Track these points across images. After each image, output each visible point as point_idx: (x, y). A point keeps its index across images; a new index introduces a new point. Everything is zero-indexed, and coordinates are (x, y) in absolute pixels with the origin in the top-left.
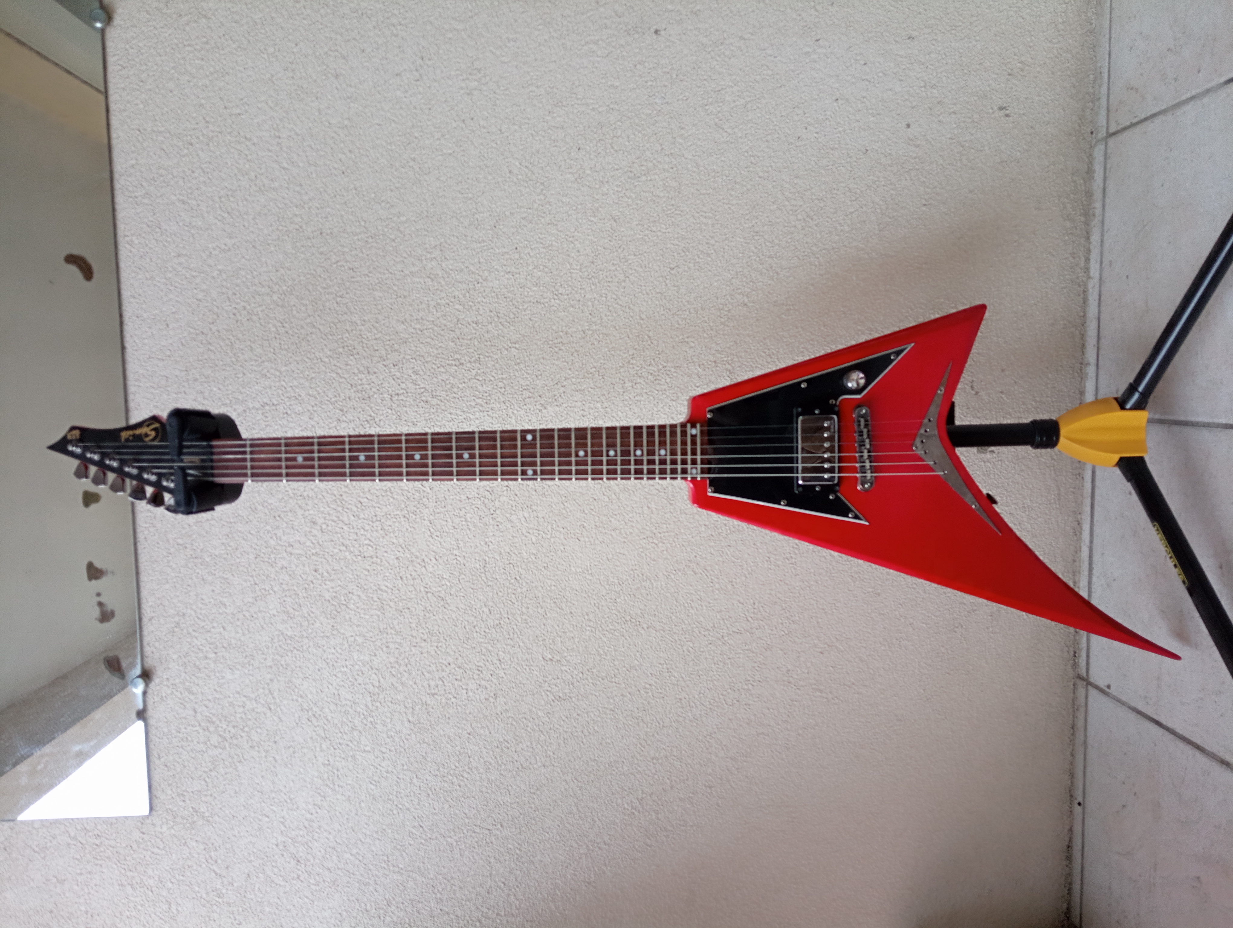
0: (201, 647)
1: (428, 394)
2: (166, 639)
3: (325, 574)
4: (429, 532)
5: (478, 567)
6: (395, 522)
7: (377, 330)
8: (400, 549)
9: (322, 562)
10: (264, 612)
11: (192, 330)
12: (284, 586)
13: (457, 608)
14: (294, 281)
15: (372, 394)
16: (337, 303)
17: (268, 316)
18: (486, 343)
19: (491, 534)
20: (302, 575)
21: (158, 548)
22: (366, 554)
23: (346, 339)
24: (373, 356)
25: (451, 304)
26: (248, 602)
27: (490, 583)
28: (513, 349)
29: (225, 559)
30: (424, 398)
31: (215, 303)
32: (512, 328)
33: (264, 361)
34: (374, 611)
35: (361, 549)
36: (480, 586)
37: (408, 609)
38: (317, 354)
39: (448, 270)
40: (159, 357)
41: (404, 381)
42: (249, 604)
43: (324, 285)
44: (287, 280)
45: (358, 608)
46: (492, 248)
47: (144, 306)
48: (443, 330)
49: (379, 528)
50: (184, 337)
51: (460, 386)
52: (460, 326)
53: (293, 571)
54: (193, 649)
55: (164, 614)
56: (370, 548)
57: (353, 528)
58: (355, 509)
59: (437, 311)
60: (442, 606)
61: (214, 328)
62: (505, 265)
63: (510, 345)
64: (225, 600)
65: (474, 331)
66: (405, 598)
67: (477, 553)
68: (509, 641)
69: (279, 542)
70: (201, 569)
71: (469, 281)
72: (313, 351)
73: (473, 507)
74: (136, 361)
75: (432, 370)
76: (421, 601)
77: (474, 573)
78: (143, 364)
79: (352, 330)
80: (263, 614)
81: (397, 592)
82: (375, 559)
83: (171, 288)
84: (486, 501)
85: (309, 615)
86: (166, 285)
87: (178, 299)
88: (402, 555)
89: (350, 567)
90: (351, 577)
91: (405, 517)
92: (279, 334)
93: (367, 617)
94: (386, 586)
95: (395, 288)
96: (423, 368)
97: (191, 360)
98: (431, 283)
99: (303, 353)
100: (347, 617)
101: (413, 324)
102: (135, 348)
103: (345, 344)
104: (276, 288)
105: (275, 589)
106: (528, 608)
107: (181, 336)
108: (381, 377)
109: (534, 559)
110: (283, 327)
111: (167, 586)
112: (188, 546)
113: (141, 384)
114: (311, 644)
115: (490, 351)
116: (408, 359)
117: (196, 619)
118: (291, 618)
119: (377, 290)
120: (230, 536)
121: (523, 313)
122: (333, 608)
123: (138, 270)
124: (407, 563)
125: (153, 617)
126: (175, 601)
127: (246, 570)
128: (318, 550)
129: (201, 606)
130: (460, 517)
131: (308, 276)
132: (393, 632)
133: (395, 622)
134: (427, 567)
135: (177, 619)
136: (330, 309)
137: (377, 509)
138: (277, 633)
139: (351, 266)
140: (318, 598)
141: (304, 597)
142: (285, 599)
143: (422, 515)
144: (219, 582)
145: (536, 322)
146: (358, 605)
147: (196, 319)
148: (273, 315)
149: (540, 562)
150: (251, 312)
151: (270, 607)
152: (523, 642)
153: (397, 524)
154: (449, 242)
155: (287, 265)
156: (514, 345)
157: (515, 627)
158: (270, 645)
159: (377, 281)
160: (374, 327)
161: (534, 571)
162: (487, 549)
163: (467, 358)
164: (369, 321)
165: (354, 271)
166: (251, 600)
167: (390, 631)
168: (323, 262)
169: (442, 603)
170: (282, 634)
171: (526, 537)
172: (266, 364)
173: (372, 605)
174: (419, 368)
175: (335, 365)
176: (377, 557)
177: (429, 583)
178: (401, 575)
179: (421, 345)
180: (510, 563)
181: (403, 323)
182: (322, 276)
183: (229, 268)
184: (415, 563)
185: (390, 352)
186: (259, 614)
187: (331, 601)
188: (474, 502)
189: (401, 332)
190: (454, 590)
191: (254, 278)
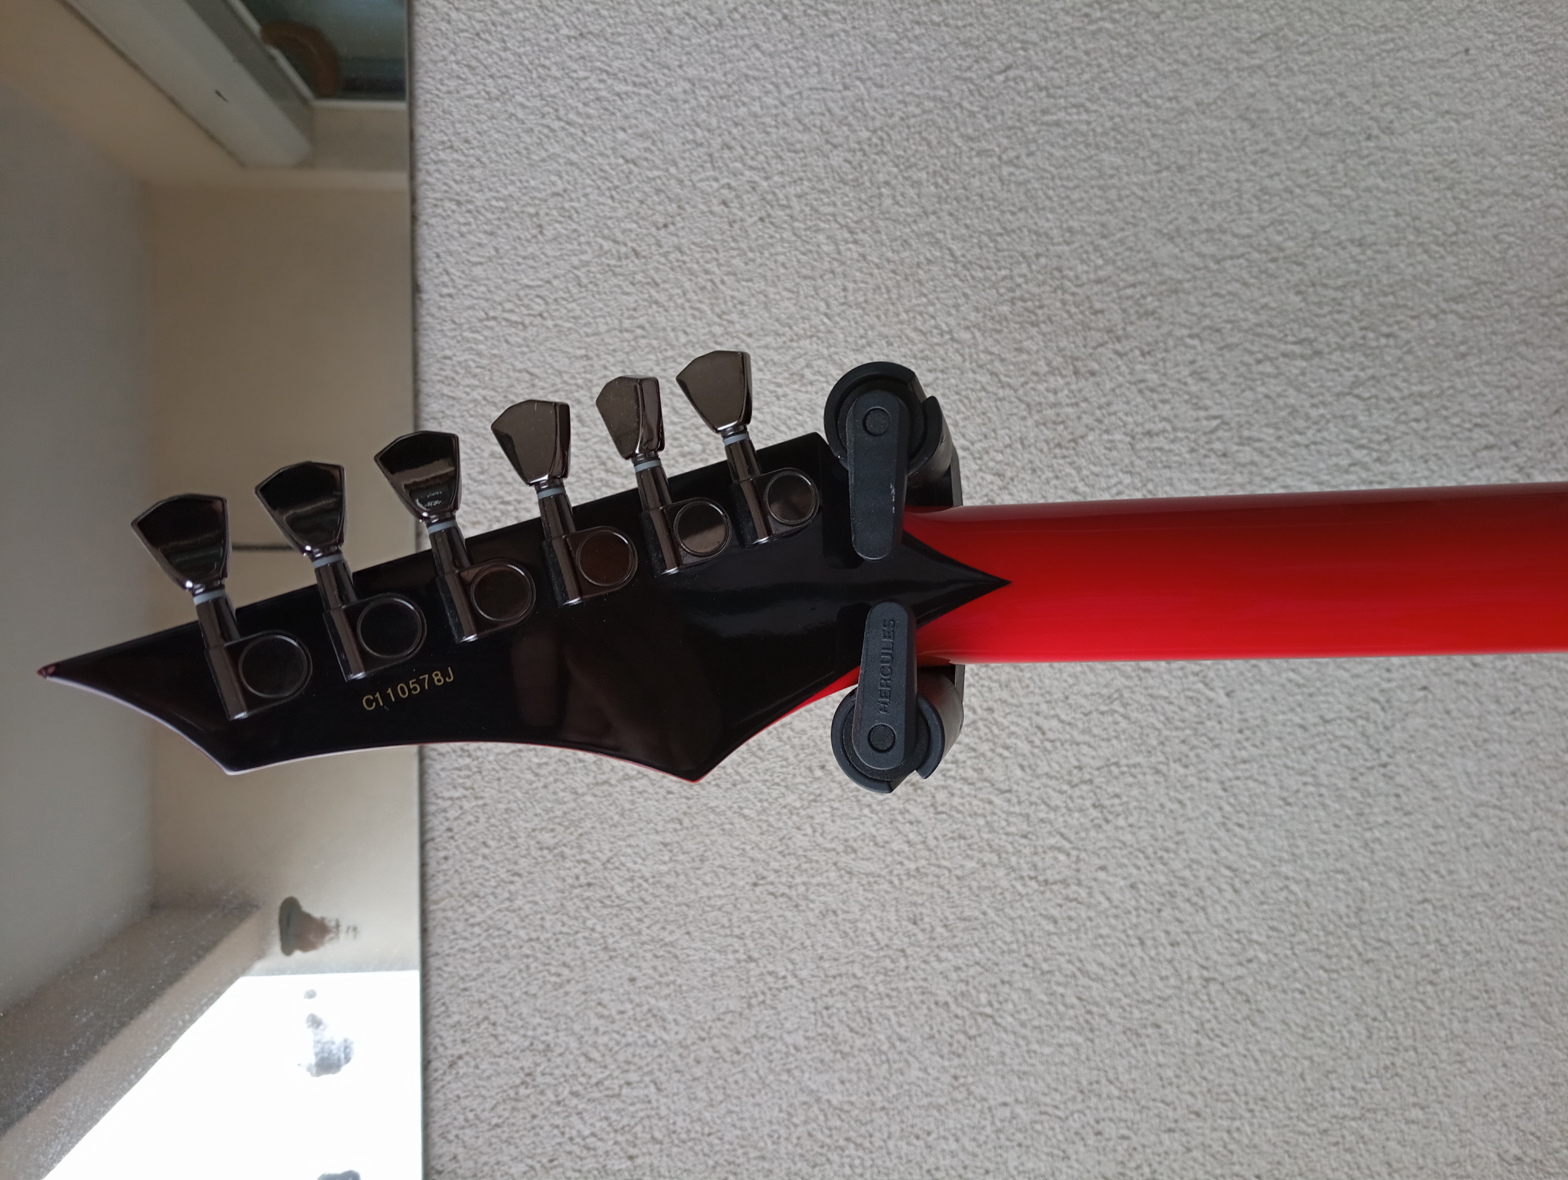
0: (591, 1141)
1: (1228, 434)
2: (495, 1121)
3: (940, 930)
4: (1218, 815)
5: (1343, 910)
6: (1130, 785)
7: (1102, 256)
8: (1142, 862)
9: (932, 896)
10: (770, 1038)
11: (607, 245)
12: (826, 965)
13: (1284, 1022)
14: (891, 116)
15: (1081, 430)
16: (1001, 180)
17: (815, 210)
18: (1382, 299)
19: (1380, 820)
20: (879, 934)
21: (485, 857)
22: (1050, 875)
23: (1020, 280)
24: (1090, 329)
25: (1298, 191)
26: (728, 1012)
27: (1370, 955)
28: (1451, 317)
29: (668, 887)
30: (1217, 446)
31: (673, 170)
32: (1450, 259)
33: (799, 338)
34: (1068, 1034)
35: (1036, 859)
36: (1345, 962)
37: (1158, 1026)
38: (941, 320)
39: (1292, 100)
40: (514, 318)
41: (1168, 396)
42: (729, 1018)
43: (970, 131)
44: (872, 113)
45: (1023, 1025)
46: (1406, 48)
47: (477, 172)
48: (1274, 260)
49: (1088, 803)
50: (587, 264)
51: (1314, 413)
52: (1319, 250)
53: (854, 922)
54: (568, 1148)
55: (493, 1047)
56: (1062, 857)
57: (1020, 803)
58: (1024, 747)
59: (1261, 210)
60: (1247, 1018)
61: (669, 242)
62: (1437, 94)
63: (1444, 305)
64: (663, 1004)
65: (1353, 266)
66: (1148, 996)
67: (1342, 871)
68: (1417, 1113)
69: (820, 840)
70: (601, 919)
71: (1347, 132)
72: (931, 309)
73: (1336, 745)
74: (449, 326)
75: (1242, 369)
76: (1191, 1004)
77: (1331, 927)
78: (466, 334)
79: (1038, 256)
80: (768, 1044)
81: (1130, 979)
82: (1074, 888)
83: (556, 125)
84: (1371, 729)
85: (893, 1046)
86: (543, 116)
87: (573, 156)
88: (1146, 879)
89: (1008, 910)
90: (1008, 938)
91: (1158, 772)
92: (843, 263)
93: (1047, 1050)
94: (1101, 965)
95: (1155, 144)
96: (1219, 361)
97: (603, 328)
98: (1248, 134)
99: (904, 316)
100: (994, 1051)
101: (1197, 243)
102: (445, 291)
103: (1018, 293)
104: (840, 134)
105: (804, 974)
106: (1466, 1021)
107: (575, 261)
108: (1109, 385)
109: (1486, 888)
110: (855, 242)
111: (504, 968)
112: (567, 851)
113: (458, 393)
114: (895, 1128)
115: (1391, 320)
116: (1181, 339)
117: (582, 1059)
118: (844, 1055)
119: (1107, 148)
120: (686, 822)
121: (1480, 221)
122: (956, 1024)
123: (465, 72)
124: (1161, 899)
125: (460, 1057)
126: (525, 1011)
127: (725, 921)
128: (923, 862)
129: (595, 1022)
130: (1302, 773)
131: (929, 105)
132: (1116, 1093)
133: (1121, 1064)
134: (1210, 910)
135: (527, 1062)
136: (981, 196)
137: (1085, 749)
138: (803, 1098)
139: (1043, 82)
140: (917, 998)
141: (880, 997)
142: (830, 1001)
143: (1201, 767)
144: (649, 956)
145: (1510, 246)
146: (1023, 1016)
147: (621, 213)
148: (831, 209)
149: (1502, 896)
150: (770, 197)
151: (788, 1025)
152: (1452, 1115)
153: (1135, 792)
154: (1298, 25)
155: (873, 71)
156: (1455, 307)
157: (1432, 1073)
158: (783, 1132)
159: (1109, 124)
160: (1096, 249)
161: (1486, 920)
162: (1367, 861)
163: (1332, 338)
164: (1083, 230)
165: (1049, 96)
166: (733, 1005)
167: (1106, 1089)
168: (969, 68)
169: (1245, 1009)
170: (818, 1100)
171: (1469, 827)
172: (805, 343)
173: (1061, 1017)
174: (1208, 363)
175: (987, 352)
176: (1079, 883)
177: (1215, 957)
178: (1140, 932)
179: (1216, 301)
180: (1426, 900)
181: (1171, 239)
182: (966, 104)
183: (718, 76)
184: (1179, 901)
185: (1134, 318)
186: (757, 1047)
187: (953, 1007)
188: (1339, 733)
189: (1164, 265)
190: (1277, 973)
191: (783, 104)
